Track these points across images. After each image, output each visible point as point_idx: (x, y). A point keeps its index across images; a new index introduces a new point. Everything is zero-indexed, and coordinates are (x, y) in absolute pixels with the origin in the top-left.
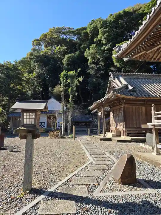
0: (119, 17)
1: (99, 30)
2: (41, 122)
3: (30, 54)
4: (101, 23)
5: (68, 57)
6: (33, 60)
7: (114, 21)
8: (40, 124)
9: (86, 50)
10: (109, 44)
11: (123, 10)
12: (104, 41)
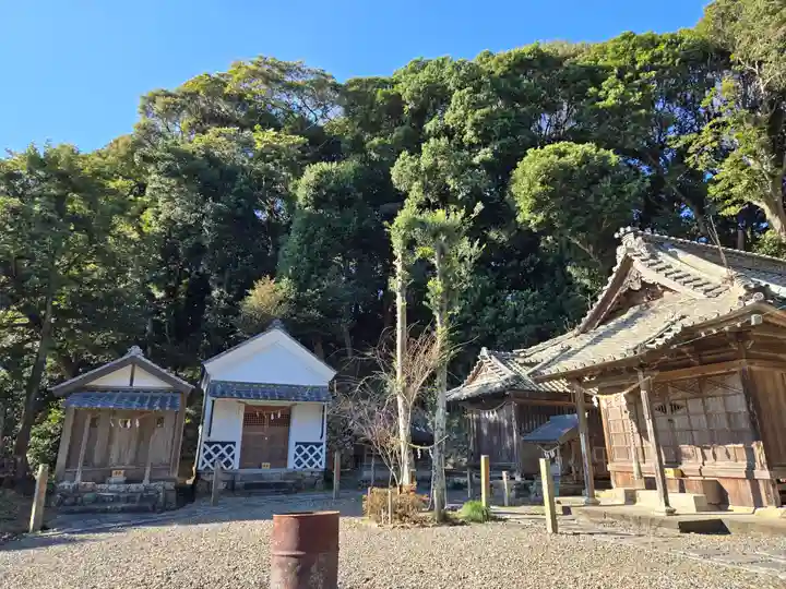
0: (521, 64)
1: (452, 93)
2: (213, 438)
3: (130, 142)
4: (463, 72)
5: (321, 174)
6: (162, 166)
7: (504, 75)
8: (210, 450)
9: (401, 156)
10: (485, 146)
11: (534, 45)
12: (470, 134)
